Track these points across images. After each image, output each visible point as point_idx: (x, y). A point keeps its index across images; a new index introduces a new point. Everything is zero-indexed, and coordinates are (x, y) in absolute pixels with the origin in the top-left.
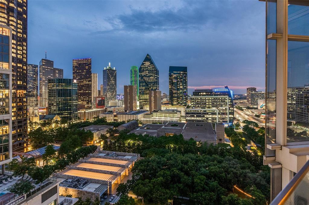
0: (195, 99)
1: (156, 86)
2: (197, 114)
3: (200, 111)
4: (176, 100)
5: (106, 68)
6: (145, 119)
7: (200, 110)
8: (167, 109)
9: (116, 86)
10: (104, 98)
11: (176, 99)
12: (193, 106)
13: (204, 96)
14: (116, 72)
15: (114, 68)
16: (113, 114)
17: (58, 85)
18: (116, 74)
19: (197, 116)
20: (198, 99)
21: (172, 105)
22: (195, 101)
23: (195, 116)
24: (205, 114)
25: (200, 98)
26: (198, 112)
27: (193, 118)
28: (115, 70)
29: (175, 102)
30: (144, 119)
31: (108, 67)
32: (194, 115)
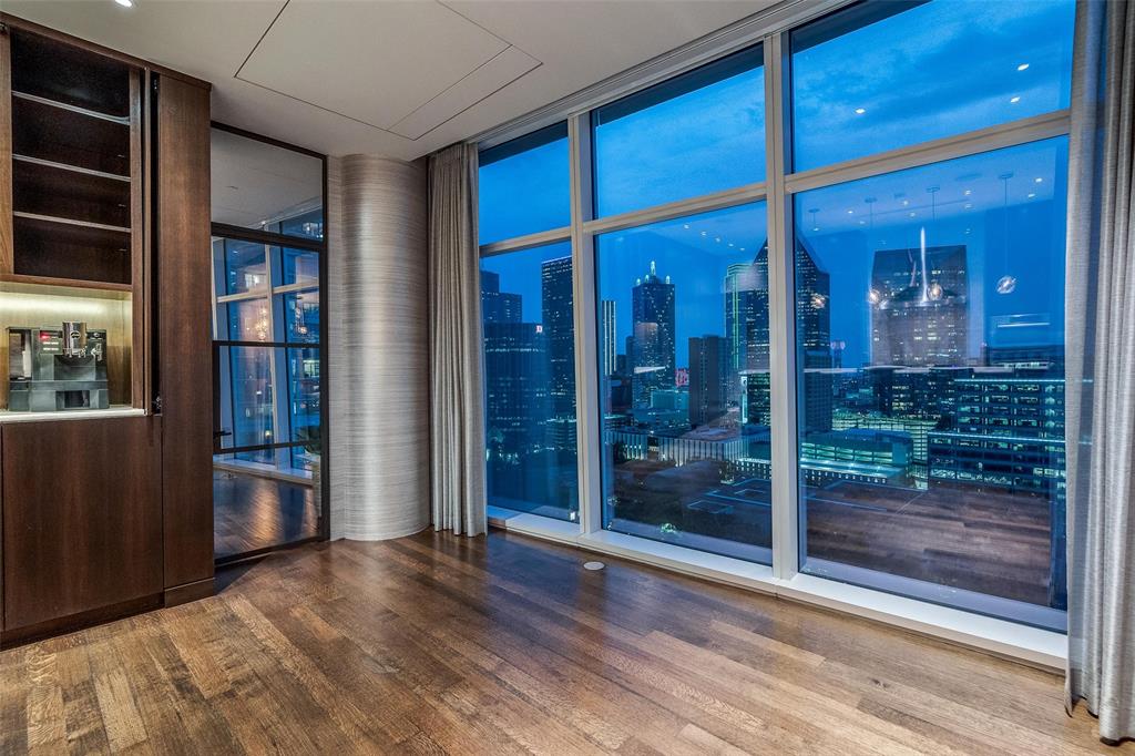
0: (980, 390)
1: (817, 337)
2: (989, 456)
3: (1005, 446)
4: (902, 392)
5: (642, 278)
6: (756, 461)
7: (1008, 442)
8: (861, 426)
9: (673, 340)
10: (628, 381)
11: (904, 388)
12: (967, 420)
13: (1029, 377)
14: (674, 292)
15: (668, 278)
16: (644, 433)
17: (499, 342)
18: (673, 298)
19: (989, 469)
20: (997, 391)
21: (887, 411)
22: (980, 398)
23: (981, 465)
24: (1034, 460)
25: (1009, 384)
26: (994, 451)
27: (968, 475)
28: (673, 286)
29: (901, 400)
30: (750, 460)
31: (647, 277)
32: (972, 460)
